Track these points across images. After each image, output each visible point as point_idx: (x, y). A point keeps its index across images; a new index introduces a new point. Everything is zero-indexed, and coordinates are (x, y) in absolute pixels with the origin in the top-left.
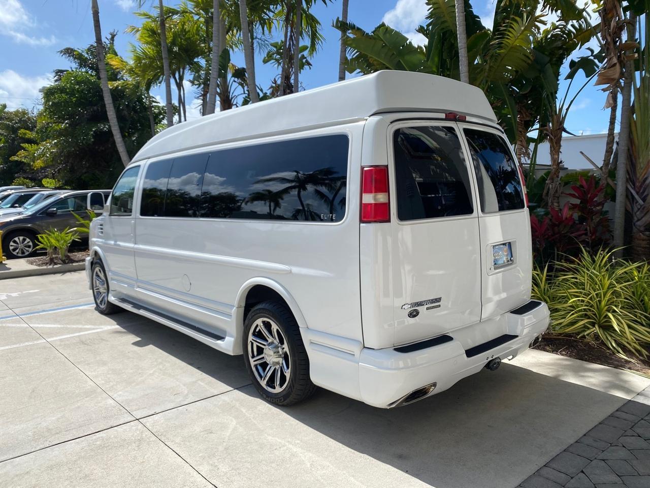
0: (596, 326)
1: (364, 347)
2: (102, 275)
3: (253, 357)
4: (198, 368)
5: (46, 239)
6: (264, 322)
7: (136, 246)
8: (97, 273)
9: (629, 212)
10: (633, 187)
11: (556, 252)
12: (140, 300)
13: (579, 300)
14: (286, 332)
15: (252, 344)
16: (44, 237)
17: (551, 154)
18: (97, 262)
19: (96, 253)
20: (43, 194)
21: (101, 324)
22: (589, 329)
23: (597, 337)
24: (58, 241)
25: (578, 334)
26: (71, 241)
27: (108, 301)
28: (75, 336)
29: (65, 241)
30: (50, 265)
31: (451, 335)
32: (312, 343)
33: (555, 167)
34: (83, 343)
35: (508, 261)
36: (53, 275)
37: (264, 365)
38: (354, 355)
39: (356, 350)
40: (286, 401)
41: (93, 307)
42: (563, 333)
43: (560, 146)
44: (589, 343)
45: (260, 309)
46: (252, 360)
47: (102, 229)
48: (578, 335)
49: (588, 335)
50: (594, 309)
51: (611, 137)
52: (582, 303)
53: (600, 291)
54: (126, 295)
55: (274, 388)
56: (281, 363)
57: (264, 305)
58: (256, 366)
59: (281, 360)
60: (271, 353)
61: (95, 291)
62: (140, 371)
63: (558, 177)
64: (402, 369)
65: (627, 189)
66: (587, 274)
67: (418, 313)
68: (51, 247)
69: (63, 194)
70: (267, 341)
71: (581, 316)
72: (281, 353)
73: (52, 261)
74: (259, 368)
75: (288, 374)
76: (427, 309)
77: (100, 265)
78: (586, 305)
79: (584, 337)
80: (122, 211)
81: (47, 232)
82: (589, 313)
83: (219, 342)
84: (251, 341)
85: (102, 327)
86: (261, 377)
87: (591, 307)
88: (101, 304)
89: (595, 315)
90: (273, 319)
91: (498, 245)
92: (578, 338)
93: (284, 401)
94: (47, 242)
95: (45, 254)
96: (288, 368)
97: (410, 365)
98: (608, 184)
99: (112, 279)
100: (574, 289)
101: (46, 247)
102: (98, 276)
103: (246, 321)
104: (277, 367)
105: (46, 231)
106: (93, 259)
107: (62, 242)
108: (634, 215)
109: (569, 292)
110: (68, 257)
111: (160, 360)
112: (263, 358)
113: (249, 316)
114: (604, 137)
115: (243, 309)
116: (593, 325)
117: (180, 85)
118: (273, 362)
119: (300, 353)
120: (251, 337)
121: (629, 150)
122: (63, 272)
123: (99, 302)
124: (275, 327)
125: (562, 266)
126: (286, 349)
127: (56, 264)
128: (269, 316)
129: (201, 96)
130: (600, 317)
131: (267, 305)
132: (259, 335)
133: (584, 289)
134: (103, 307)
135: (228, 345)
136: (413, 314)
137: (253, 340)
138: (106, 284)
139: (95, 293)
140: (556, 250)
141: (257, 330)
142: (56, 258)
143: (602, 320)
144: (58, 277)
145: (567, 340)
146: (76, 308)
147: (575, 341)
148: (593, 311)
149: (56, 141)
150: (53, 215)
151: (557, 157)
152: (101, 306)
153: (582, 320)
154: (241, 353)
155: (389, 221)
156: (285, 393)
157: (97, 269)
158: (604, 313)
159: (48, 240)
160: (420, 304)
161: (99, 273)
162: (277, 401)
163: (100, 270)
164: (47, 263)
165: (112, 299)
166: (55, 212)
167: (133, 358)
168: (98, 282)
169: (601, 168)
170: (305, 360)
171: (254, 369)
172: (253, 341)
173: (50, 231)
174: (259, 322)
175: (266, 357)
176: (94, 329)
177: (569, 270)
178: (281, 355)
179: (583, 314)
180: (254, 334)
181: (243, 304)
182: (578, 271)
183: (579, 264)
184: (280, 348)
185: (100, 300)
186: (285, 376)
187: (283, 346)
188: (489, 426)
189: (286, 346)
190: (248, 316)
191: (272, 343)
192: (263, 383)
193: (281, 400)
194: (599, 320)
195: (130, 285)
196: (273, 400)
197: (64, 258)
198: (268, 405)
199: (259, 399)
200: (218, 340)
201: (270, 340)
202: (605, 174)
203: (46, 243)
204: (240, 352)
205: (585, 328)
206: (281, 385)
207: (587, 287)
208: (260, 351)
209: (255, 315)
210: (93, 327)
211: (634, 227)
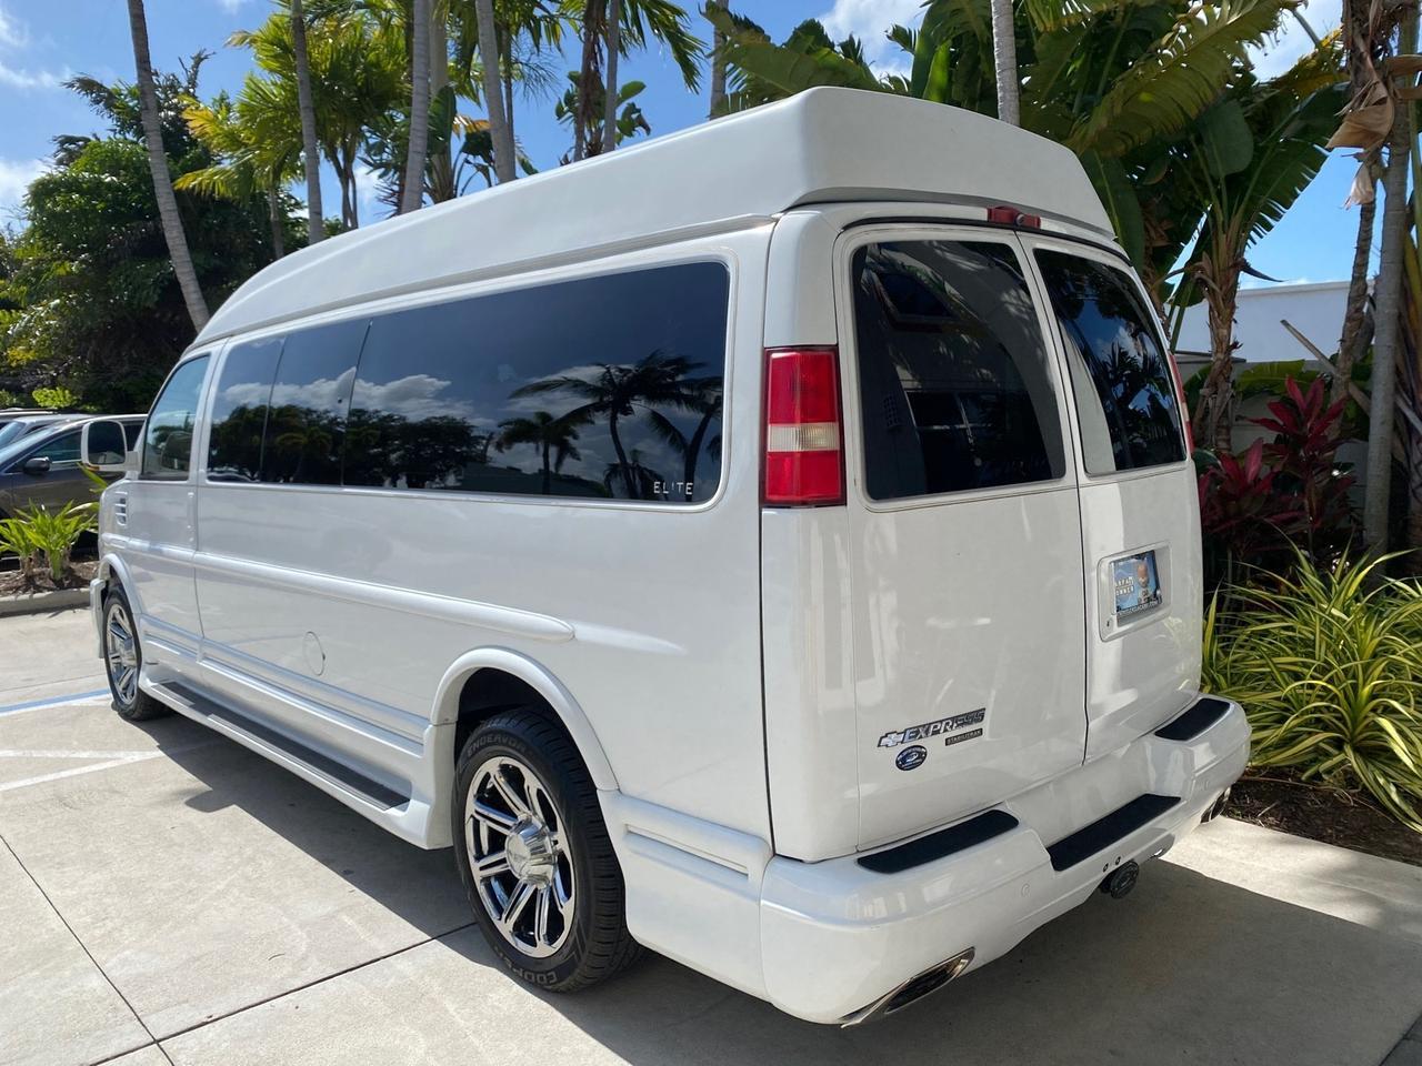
0: (1348, 749)
1: (775, 854)
2: (125, 623)
3: (480, 856)
4: (346, 874)
5: (15, 532)
6: (504, 769)
7: (199, 555)
8: (114, 618)
9: (1400, 465)
10: (1410, 403)
11: (1230, 561)
12: (210, 690)
13: (1302, 685)
14: (561, 801)
15: (477, 823)
16: (11, 526)
17: (1211, 326)
18: (113, 592)
19: (113, 571)
20: (24, 424)
21: (119, 747)
22: (1328, 755)
23: (1351, 779)
24: (45, 534)
25: (1302, 767)
26: (77, 533)
27: (139, 689)
28: (44, 782)
29: (63, 536)
30: (24, 592)
31: (1008, 808)
32: (631, 832)
33: (1221, 356)
34: (61, 801)
35: (1149, 600)
36: (29, 617)
37: (508, 881)
38: (747, 875)
39: (753, 862)
40: (564, 983)
41: (109, 699)
42: (1264, 767)
43: (1233, 307)
44: (1331, 793)
45: (494, 732)
46: (475, 866)
47: (123, 510)
48: (1304, 772)
49: (1328, 772)
50: (1339, 705)
51: (1361, 283)
52: (1310, 692)
53: (1353, 663)
54: (181, 674)
55: (534, 944)
56: (550, 878)
57: (505, 721)
58: (486, 880)
59: (551, 871)
60: (526, 852)
61: (112, 662)
62: (192, 884)
63: (1227, 379)
64: (884, 920)
65: (1397, 410)
66: (1321, 618)
67: (922, 756)
68: (29, 547)
69: (69, 422)
70: (515, 817)
71: (1307, 724)
72: (550, 851)
73: (30, 583)
74: (495, 885)
75: (568, 909)
76: (948, 742)
77: (121, 599)
78: (1321, 698)
79: (1317, 776)
80: (176, 466)
81: (22, 513)
82: (1326, 716)
83: (393, 811)
84: (472, 816)
85: (122, 754)
86: (500, 910)
87: (1332, 700)
88: (125, 694)
89: (1341, 719)
90: (527, 761)
91: (1123, 560)
92: (1303, 778)
93: (559, 981)
94: (19, 537)
95: (14, 565)
96: (568, 895)
97: (904, 910)
98: (1350, 398)
99: (147, 635)
100: (1288, 655)
101: (15, 549)
102: (117, 625)
103: (460, 762)
104: (542, 887)
105: (18, 511)
106: (107, 582)
107: (55, 537)
108: (1413, 469)
109: (1275, 664)
110: (70, 572)
111: (249, 851)
112: (503, 861)
113: (467, 749)
114: (1343, 288)
115: (451, 730)
116: (1338, 744)
117: (346, 176)
118: (531, 876)
119: (600, 857)
120: (472, 806)
121: (1400, 316)
122: (55, 609)
123: (120, 689)
124: (532, 783)
125: (1250, 596)
126: (564, 845)
127: (39, 589)
128: (518, 755)
129: (392, 195)
130: (1354, 729)
131: (515, 722)
132: (490, 798)
133: (1312, 655)
134: (128, 701)
135: (413, 822)
136: (910, 760)
137: (477, 812)
138: (133, 647)
139: (112, 666)
140: (1230, 555)
141: (489, 786)
142: (41, 575)
143: (1360, 733)
144: (42, 620)
145: (1276, 784)
146: (66, 703)
147: (1295, 788)
148: (1335, 711)
149: (58, 301)
150: (40, 472)
151: (1225, 332)
152: (124, 700)
153: (1310, 734)
154: (450, 844)
155: (842, 501)
156: (560, 960)
157: (115, 609)
158: (1366, 717)
159: (22, 533)
160: (928, 729)
161: (119, 617)
162: (542, 979)
163: (120, 611)
164: (18, 588)
165: (146, 684)
166: (44, 466)
167: (181, 845)
168: (118, 641)
169: (1333, 359)
170: (612, 876)
171: (481, 889)
172: (478, 817)
173: (28, 511)
174: (492, 766)
175: (511, 860)
176: (97, 761)
177: (1269, 607)
178: (550, 857)
179: (1310, 719)
180: (480, 799)
181: (453, 716)
182: (1292, 609)
183: (1292, 593)
184: (547, 838)
185: (123, 684)
186: (562, 916)
187: (555, 837)
188: (1112, 1052)
189: (561, 835)
190: (464, 750)
191: (527, 823)
192: (506, 927)
193: (551, 978)
194: (1351, 734)
195: (188, 654)
196: (530, 977)
197: (59, 577)
198: (517, 988)
199: (494, 970)
200: (392, 805)
201: (522, 817)
202: (1344, 374)
203: (17, 540)
204: (445, 840)
205: (1319, 753)
206: (552, 937)
207: (1320, 651)
208: (497, 842)
209: (481, 748)
210: (96, 755)
211: (1413, 500)
